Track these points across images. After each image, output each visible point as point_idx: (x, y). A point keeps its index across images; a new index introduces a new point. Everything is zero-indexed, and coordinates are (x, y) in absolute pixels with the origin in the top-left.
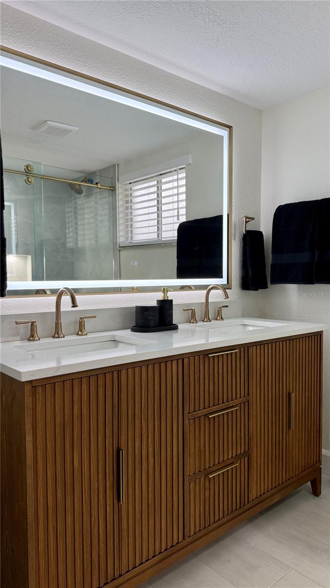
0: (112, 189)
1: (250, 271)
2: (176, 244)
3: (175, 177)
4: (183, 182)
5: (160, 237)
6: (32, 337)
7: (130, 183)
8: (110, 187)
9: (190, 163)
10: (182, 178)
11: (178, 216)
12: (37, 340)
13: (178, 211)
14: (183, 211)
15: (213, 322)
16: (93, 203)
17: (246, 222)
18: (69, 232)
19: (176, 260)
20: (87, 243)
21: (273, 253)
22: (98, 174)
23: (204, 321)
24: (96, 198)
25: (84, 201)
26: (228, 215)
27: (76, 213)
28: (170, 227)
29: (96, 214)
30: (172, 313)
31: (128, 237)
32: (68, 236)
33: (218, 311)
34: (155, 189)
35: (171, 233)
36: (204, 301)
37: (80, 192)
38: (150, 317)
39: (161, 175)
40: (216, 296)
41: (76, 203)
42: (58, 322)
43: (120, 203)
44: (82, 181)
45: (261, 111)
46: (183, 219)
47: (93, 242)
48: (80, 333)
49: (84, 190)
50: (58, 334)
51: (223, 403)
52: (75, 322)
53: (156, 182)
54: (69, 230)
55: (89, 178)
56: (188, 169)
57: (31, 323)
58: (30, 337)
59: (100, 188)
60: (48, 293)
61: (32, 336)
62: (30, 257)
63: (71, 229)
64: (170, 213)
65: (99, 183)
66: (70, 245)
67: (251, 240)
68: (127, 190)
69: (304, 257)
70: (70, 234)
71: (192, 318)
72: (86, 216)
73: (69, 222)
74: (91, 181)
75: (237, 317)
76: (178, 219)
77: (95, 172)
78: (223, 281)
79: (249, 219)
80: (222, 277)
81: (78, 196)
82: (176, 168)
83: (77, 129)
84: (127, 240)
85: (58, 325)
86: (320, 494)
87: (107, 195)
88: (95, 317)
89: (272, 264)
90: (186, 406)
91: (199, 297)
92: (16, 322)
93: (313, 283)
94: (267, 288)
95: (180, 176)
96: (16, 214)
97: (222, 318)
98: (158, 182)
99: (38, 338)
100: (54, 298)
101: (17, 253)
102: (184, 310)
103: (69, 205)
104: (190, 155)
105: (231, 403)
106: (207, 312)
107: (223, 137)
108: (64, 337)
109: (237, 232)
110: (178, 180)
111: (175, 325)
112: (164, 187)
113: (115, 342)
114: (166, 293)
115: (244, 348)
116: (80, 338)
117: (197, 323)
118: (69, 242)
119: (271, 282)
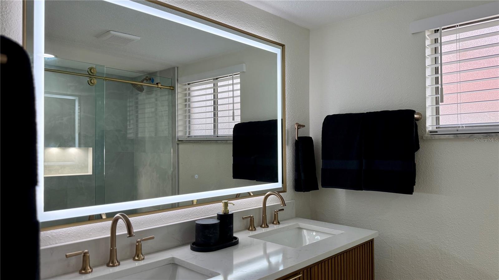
0: (171, 88)
1: (302, 174)
2: (232, 142)
3: (231, 82)
4: (238, 87)
5: (216, 133)
6: (83, 270)
7: (189, 84)
8: (170, 87)
9: (244, 71)
10: (237, 84)
11: (233, 116)
12: (89, 272)
13: (233, 112)
14: (238, 113)
15: (272, 227)
16: (153, 100)
17: (298, 128)
18: (130, 125)
19: (232, 157)
20: (147, 135)
21: (322, 159)
22: (158, 74)
23: (261, 226)
24: (156, 95)
25: (145, 97)
26: (282, 119)
27: (137, 107)
29: (156, 109)
31: (186, 132)
32: (128, 127)
33: (275, 215)
34: (211, 91)
35: (227, 130)
36: (262, 206)
37: (141, 89)
38: (211, 235)
39: (217, 79)
40: (273, 201)
41: (137, 99)
42: (113, 249)
43: (179, 101)
44: (142, 82)
45: (308, 30)
46: (238, 120)
47: (153, 135)
48: (136, 258)
49: (144, 87)
50: (113, 262)
52: (132, 245)
53: (212, 85)
54: (130, 122)
55: (150, 77)
56: (243, 75)
57: (83, 254)
58: (81, 270)
59: (161, 88)
60: (104, 217)
61: (84, 268)
62: (91, 149)
63: (132, 122)
64: (226, 113)
65: (160, 83)
66: (131, 136)
67: (303, 145)
68: (185, 90)
69: (352, 165)
71: (251, 225)
72: (147, 110)
73: (130, 115)
74: (151, 80)
75: (291, 218)
76: (233, 119)
77: (156, 72)
78: (278, 185)
79: (300, 126)
80: (277, 181)
81: (140, 92)
82: (232, 74)
83: (139, 38)
84: (186, 135)
85: (113, 252)
87: (166, 93)
88: (154, 237)
89: (322, 169)
91: (256, 203)
92: (66, 256)
93: (362, 190)
94: (318, 189)
95: (235, 81)
97: (279, 222)
98: (214, 85)
99: (90, 270)
100: (110, 223)
101: (80, 146)
102: (243, 218)
103: (130, 100)
104: (244, 64)
106: (264, 218)
107: (276, 54)
108: (119, 264)
109: (290, 138)
110: (233, 84)
111: (236, 238)
112: (220, 90)
113: (174, 264)
114: (226, 205)
115: (307, 269)
116: (137, 264)
117: (255, 230)
118: (131, 133)
119: (322, 185)
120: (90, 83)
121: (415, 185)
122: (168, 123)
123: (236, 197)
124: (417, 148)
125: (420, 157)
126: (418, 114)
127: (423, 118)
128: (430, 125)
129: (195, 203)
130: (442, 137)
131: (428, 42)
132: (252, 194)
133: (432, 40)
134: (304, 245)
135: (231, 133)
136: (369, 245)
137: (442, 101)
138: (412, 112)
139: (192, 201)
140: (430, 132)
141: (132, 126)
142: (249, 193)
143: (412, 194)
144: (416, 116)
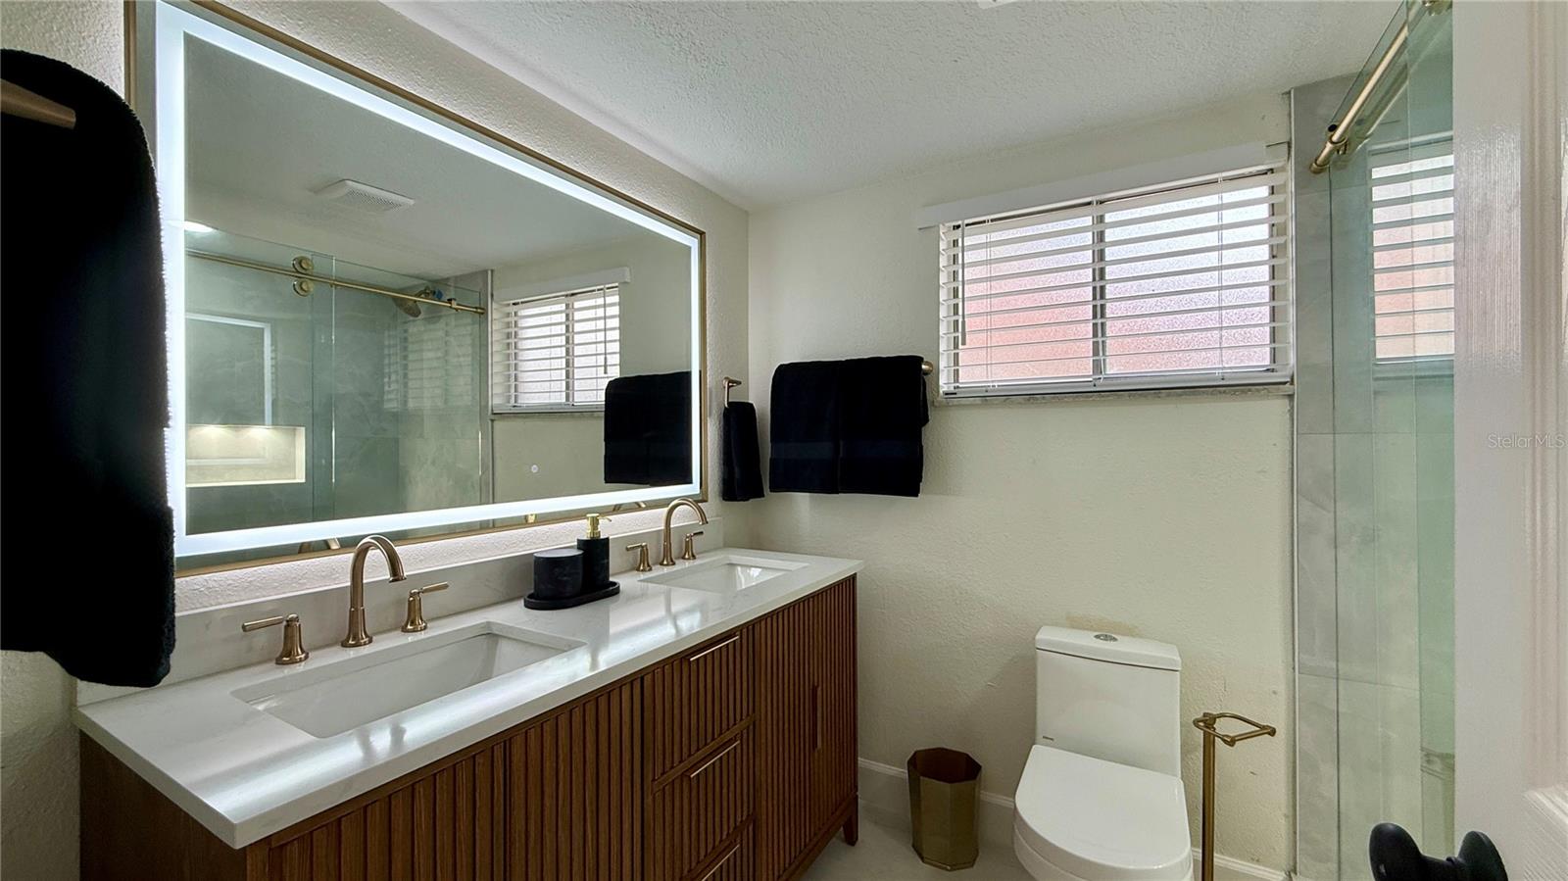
0: (478, 310)
1: (737, 470)
2: (603, 413)
3: (600, 301)
4: (615, 310)
5: (571, 400)
6: (287, 655)
7: (514, 304)
8: (476, 308)
9: (627, 280)
10: (613, 305)
11: (605, 366)
12: (301, 660)
13: (606, 359)
14: (615, 359)
15: (681, 565)
16: (441, 333)
17: (729, 387)
18: (389, 384)
19: (604, 442)
20: (427, 404)
21: (773, 440)
22: (451, 283)
23: (662, 564)
24: (447, 325)
25: (423, 329)
26: (700, 372)
27: (405, 349)
28: (592, 384)
29: (447, 353)
30: (608, 563)
31: (509, 397)
32: (386, 388)
33: (687, 542)
34: (562, 318)
35: (592, 393)
36: (662, 527)
37: (414, 312)
38: (565, 578)
39: (573, 295)
40: (683, 518)
41: (406, 331)
42: (357, 610)
43: (496, 336)
44: (419, 295)
45: (746, 212)
46: (615, 373)
47: (440, 403)
48: (409, 627)
49: (422, 308)
50: (356, 638)
51: (713, 739)
52: (399, 602)
53: (563, 307)
54: (390, 378)
55: (434, 289)
56: (624, 288)
57: (285, 623)
58: (282, 656)
59: (457, 310)
60: (334, 546)
61: (288, 652)
62: (302, 430)
63: (393, 377)
64: (592, 361)
65: (455, 300)
66: (391, 405)
67: (737, 418)
68: (508, 315)
69: (822, 450)
70: (392, 387)
71: (642, 561)
72: (427, 355)
73: (390, 364)
74: (438, 296)
75: (716, 549)
76: (605, 373)
77: (448, 279)
78: (693, 489)
79: (732, 383)
80: (690, 482)
81: (411, 318)
82: (602, 287)
83: (412, 202)
84: (509, 402)
85: (355, 617)
86: (857, 839)
87: (469, 320)
88: (446, 586)
89: (771, 459)
90: (649, 767)
91: (650, 522)
92: (244, 627)
93: (837, 493)
94: (763, 496)
95: (610, 300)
96: (274, 343)
97: (693, 556)
98: (567, 306)
99: (303, 656)
100: (349, 557)
101: (275, 423)
102: (628, 549)
103: (391, 333)
104: (626, 267)
105: (728, 736)
106: (667, 550)
107: (690, 248)
108: (370, 641)
109: (714, 404)
110: (605, 306)
111: (614, 584)
112: (578, 316)
113: (491, 636)
114: (595, 523)
115: (748, 628)
116: (411, 638)
117: (650, 570)
118: (390, 400)
119: (770, 488)
120: (299, 290)
121: (921, 481)
122: (472, 379)
123: (614, 510)
124: (926, 420)
125: (930, 436)
126: (927, 363)
127: (935, 371)
128: (945, 383)
129: (531, 519)
130: (964, 401)
131: (942, 246)
132: (643, 506)
133: (949, 242)
134: (739, 589)
135: (600, 398)
136: (848, 585)
137: (964, 343)
138: (919, 360)
139: (526, 517)
140: (947, 394)
141: (394, 386)
142: (637, 503)
143: (917, 495)
144: (924, 367)
